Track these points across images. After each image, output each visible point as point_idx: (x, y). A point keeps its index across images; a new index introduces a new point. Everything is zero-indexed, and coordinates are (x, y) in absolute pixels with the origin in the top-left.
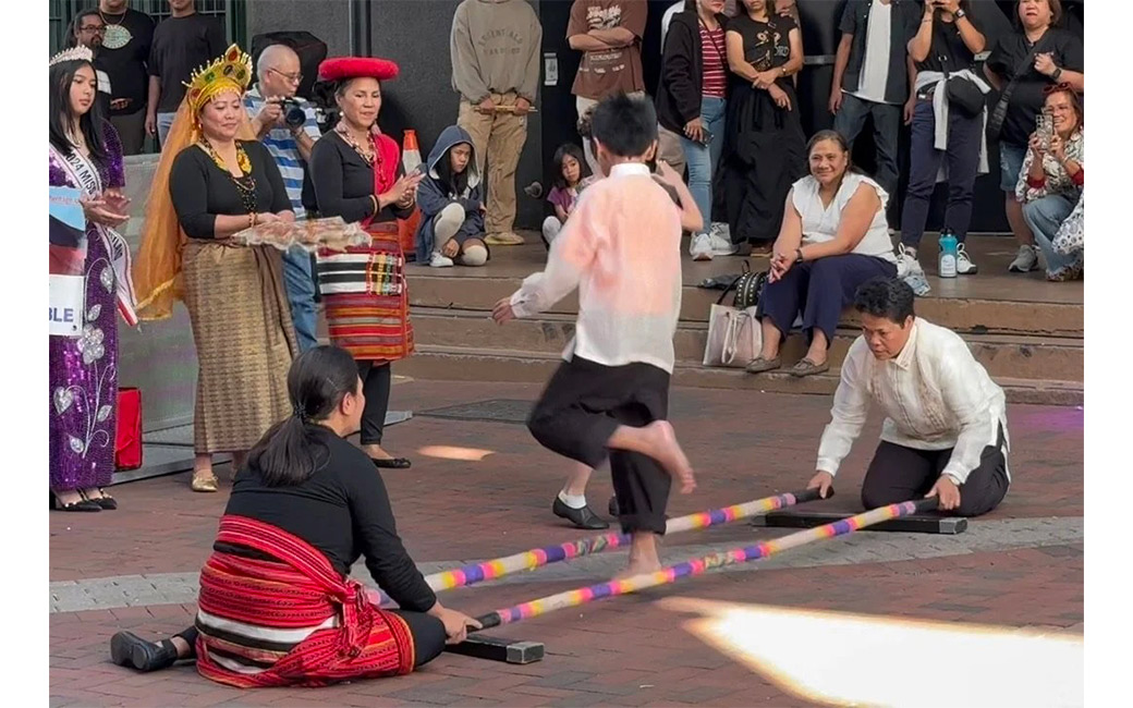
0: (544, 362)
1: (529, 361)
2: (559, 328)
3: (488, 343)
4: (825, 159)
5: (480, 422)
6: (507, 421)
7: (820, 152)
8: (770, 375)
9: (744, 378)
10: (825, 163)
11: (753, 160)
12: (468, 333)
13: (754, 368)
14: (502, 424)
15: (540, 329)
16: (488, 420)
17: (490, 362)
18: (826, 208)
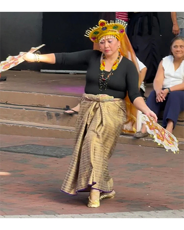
0: (47, 129)
1: (41, 128)
2: (54, 115)
3: (22, 119)
4: (179, 47)
5: (24, 154)
6: (35, 154)
7: (178, 44)
8: (144, 139)
9: (132, 140)
10: (179, 49)
11: (138, 47)
12: (15, 115)
13: (137, 136)
14: (33, 155)
15: (46, 115)
16: (28, 153)
17: (24, 128)
18: (175, 70)
